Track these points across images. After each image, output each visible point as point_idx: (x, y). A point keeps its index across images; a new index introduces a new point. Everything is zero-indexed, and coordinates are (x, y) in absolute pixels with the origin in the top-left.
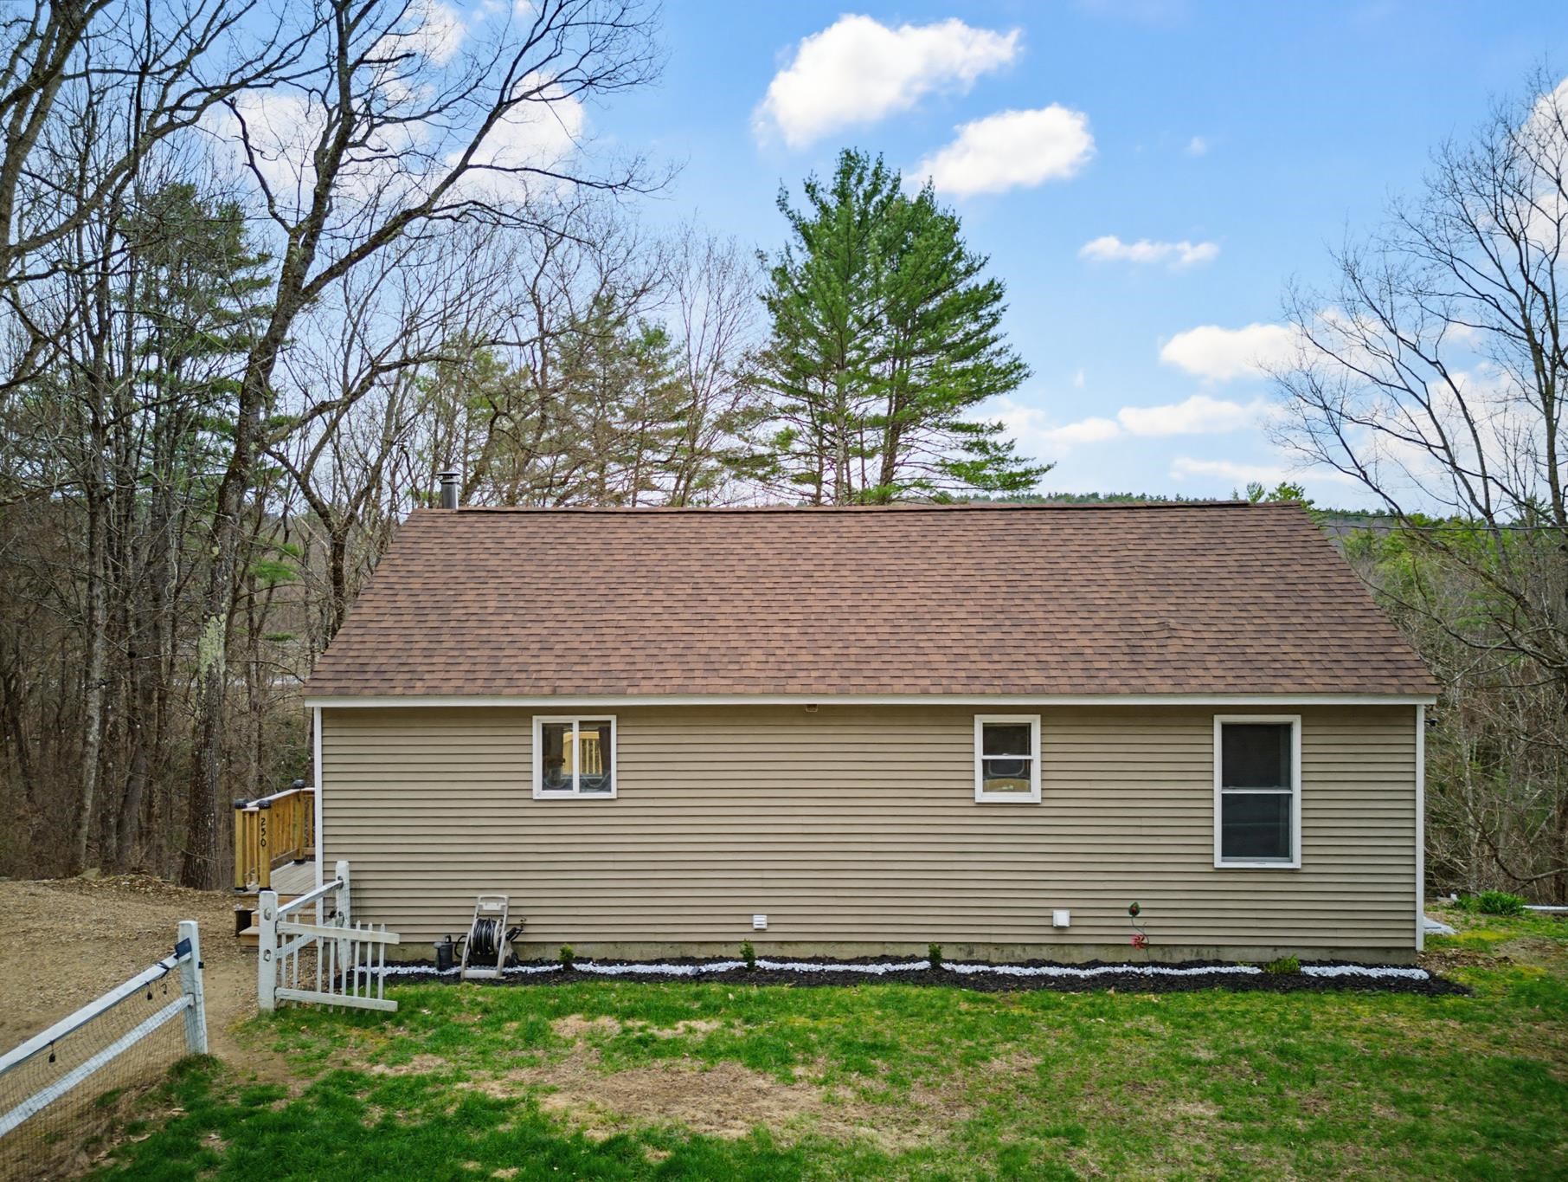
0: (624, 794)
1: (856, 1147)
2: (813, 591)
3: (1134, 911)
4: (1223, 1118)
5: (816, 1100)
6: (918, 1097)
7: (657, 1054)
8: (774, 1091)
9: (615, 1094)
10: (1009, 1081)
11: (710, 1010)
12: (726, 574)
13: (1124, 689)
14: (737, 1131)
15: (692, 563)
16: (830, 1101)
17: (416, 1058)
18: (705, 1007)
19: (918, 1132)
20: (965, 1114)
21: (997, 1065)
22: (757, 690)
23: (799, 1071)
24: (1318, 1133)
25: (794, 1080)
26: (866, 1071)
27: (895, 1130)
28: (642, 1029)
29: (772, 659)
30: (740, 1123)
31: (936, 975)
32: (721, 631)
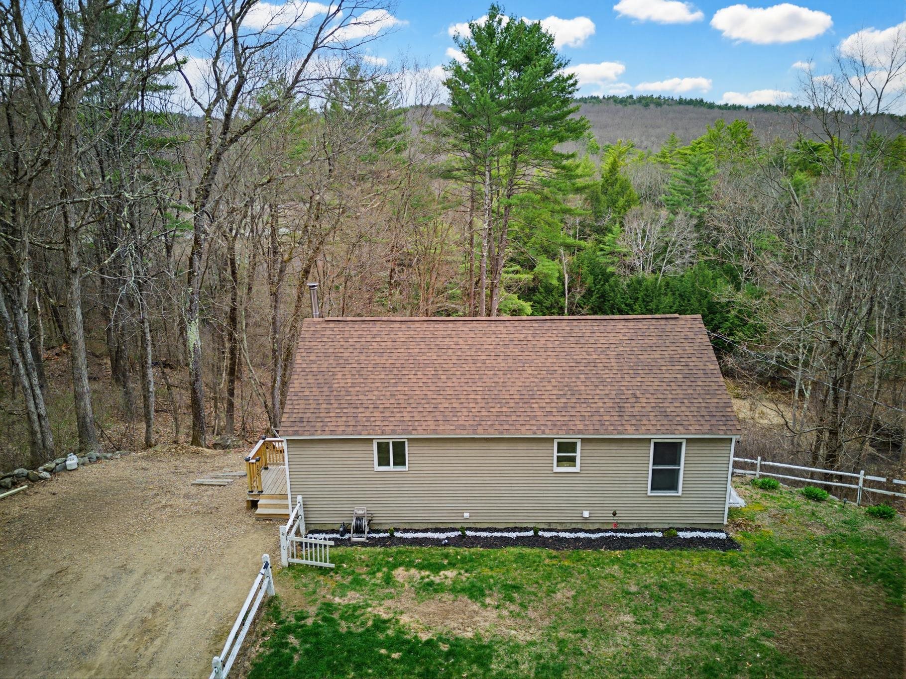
0: (411, 469)
1: (511, 640)
2: (486, 372)
3: (614, 514)
4: (635, 623)
5: (495, 616)
6: (531, 614)
7: (436, 591)
8: (480, 611)
9: (424, 614)
10: (563, 605)
11: (452, 565)
12: (448, 361)
13: (616, 432)
14: (469, 634)
15: (433, 354)
16: (500, 616)
17: (348, 593)
18: (450, 564)
19: (531, 632)
20: (546, 623)
21: (559, 595)
22: (466, 432)
23: (488, 600)
24: (667, 631)
25: (486, 606)
26: (512, 600)
27: (523, 632)
28: (428, 577)
29: (471, 414)
30: (470, 629)
31: (536, 541)
32: (448, 397)
